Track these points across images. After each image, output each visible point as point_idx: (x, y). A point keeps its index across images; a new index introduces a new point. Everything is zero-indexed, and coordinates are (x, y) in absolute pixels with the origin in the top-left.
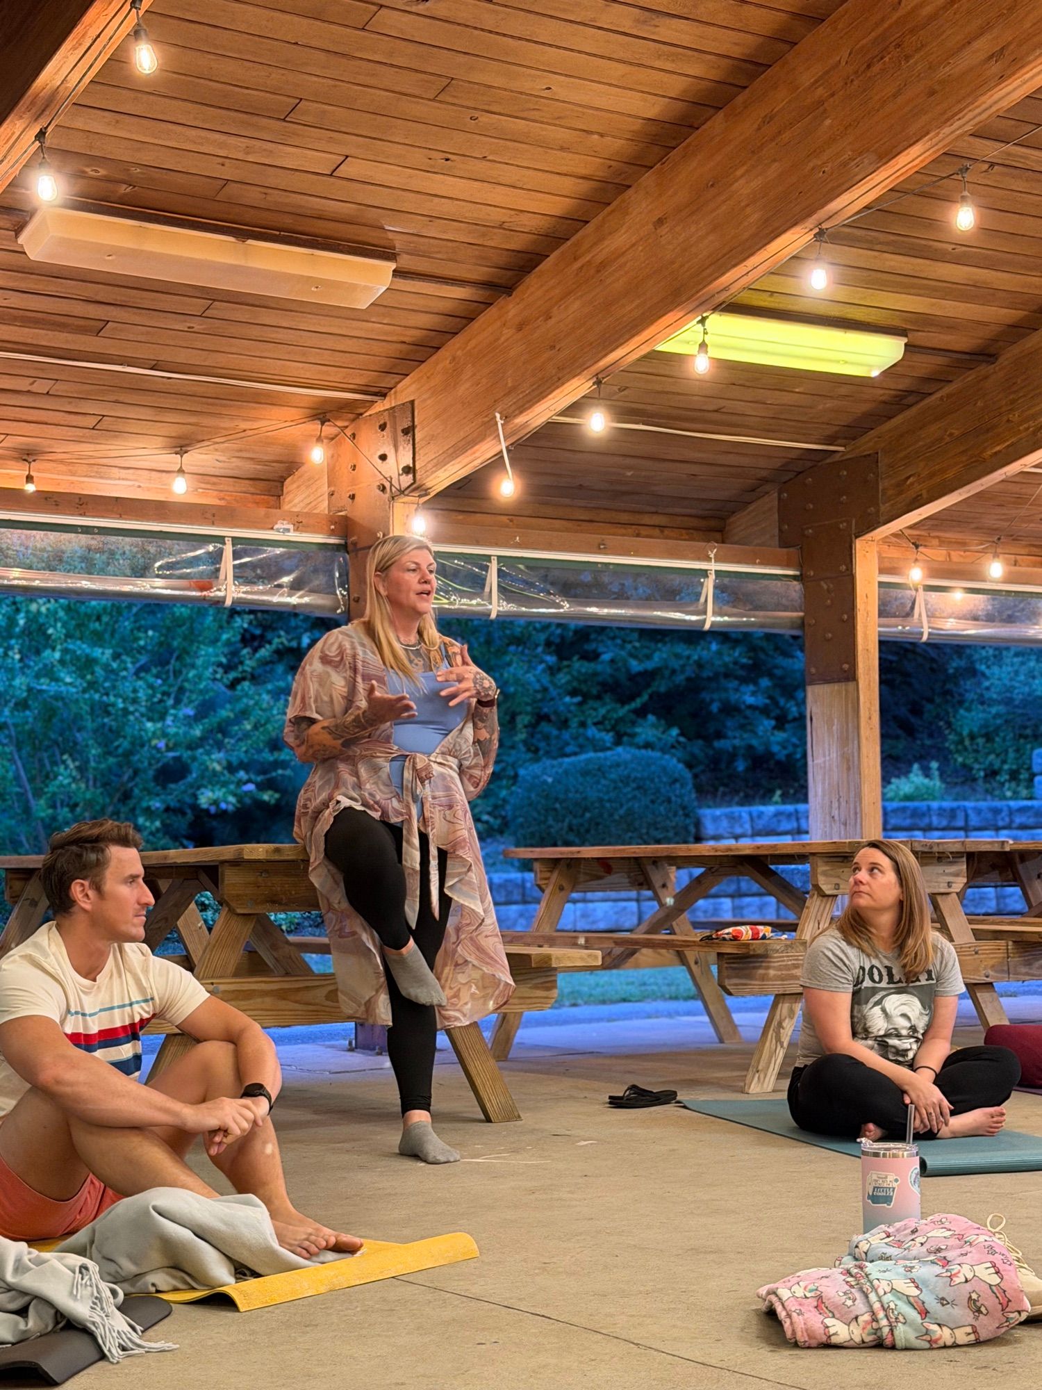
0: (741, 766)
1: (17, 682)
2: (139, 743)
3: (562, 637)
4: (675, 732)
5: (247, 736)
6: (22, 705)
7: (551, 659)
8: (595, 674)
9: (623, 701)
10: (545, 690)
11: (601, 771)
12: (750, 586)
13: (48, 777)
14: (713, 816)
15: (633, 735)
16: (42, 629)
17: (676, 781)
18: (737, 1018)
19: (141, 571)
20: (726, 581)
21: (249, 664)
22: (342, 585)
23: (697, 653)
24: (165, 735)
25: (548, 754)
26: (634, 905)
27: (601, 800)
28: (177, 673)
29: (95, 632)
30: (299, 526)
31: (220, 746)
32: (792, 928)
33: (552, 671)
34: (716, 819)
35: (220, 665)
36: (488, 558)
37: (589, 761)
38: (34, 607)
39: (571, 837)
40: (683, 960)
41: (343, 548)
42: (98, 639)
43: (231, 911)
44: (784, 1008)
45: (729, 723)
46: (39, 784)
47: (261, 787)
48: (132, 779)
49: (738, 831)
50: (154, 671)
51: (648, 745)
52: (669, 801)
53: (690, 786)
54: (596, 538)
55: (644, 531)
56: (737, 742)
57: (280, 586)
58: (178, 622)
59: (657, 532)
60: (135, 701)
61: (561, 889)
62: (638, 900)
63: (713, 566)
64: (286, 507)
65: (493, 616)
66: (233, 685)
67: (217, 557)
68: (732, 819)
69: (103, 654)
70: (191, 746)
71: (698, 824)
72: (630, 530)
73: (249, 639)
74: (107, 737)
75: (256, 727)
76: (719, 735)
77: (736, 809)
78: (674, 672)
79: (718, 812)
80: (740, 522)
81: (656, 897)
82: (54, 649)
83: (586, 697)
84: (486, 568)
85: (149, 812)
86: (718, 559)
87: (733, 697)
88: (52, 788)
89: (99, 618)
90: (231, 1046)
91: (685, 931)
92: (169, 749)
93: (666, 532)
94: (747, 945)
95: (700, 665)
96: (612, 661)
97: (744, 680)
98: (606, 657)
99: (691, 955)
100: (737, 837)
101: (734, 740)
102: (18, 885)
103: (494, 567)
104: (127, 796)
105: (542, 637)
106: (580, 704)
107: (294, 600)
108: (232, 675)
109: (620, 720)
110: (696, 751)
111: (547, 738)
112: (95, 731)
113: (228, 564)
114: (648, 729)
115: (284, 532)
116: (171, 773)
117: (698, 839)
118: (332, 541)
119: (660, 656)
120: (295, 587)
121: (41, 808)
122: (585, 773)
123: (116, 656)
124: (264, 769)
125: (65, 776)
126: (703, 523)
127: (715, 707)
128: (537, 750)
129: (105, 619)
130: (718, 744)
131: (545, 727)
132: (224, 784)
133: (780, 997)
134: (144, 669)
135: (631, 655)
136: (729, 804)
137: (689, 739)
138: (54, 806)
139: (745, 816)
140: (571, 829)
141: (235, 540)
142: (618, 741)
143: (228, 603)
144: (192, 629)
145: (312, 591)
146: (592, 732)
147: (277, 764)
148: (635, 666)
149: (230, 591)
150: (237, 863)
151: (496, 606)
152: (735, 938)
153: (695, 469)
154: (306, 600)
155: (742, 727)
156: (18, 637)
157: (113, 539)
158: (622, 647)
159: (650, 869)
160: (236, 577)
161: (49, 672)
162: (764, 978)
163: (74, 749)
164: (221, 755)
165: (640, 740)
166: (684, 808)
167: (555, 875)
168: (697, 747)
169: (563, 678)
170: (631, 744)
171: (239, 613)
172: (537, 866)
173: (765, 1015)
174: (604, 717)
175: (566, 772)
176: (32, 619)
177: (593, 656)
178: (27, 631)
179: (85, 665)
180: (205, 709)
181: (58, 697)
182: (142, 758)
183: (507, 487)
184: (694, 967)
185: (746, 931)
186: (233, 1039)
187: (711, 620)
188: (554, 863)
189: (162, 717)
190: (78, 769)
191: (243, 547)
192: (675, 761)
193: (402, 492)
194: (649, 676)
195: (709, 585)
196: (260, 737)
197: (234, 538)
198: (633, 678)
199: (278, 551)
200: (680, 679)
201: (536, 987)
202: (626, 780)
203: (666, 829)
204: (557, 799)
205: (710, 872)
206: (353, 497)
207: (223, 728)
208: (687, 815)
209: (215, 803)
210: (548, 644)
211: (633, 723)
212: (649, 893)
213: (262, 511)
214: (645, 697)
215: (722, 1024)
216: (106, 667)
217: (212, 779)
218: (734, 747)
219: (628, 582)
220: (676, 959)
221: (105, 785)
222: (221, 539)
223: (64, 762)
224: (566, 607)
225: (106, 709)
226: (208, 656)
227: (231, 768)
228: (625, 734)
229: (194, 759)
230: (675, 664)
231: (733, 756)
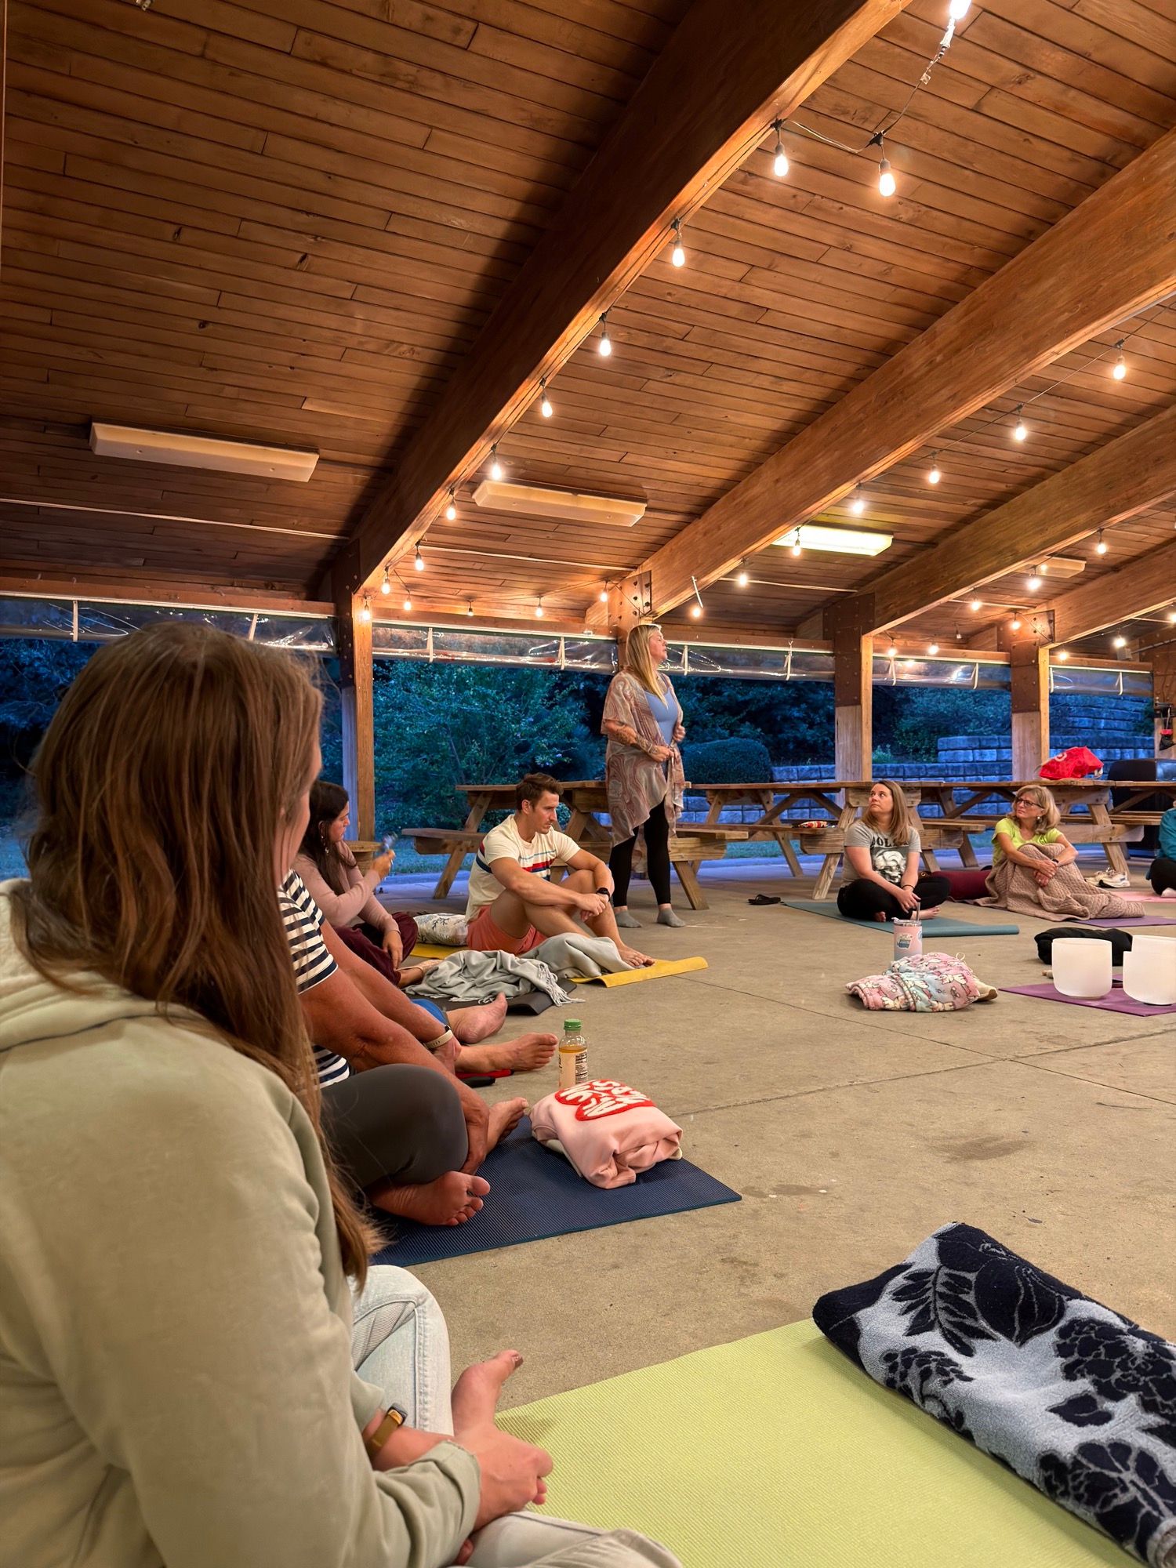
0: (791, 746)
1: (453, 705)
2: (508, 734)
3: (704, 684)
4: (759, 730)
5: (556, 731)
6: (455, 716)
7: (699, 695)
8: (720, 702)
9: (734, 714)
10: (696, 709)
11: (725, 748)
12: (810, 659)
13: (465, 750)
14: (779, 771)
15: (739, 731)
16: (463, 680)
17: (761, 753)
18: (803, 865)
19: (522, 653)
20: (797, 656)
21: (558, 697)
22: (615, 659)
23: (770, 692)
24: (520, 730)
25: (697, 740)
26: (740, 812)
27: (725, 763)
28: (525, 702)
29: (487, 682)
30: (595, 632)
31: (544, 736)
32: (836, 823)
33: (700, 700)
34: (780, 772)
35: (546, 698)
36: (683, 646)
37: (719, 744)
38: (460, 670)
39: (710, 780)
40: (777, 838)
41: (615, 642)
42: (489, 685)
43: (578, 811)
44: (831, 860)
45: (786, 726)
46: (461, 753)
47: (564, 755)
48: (504, 751)
49: (791, 777)
50: (514, 700)
51: (746, 736)
52: (758, 763)
53: (768, 755)
54: (735, 636)
55: (756, 632)
56: (789, 735)
57: (587, 660)
58: (525, 677)
59: (762, 633)
60: (507, 714)
61: (719, 803)
62: (742, 810)
63: (791, 650)
64: (587, 622)
65: (686, 674)
66: (551, 707)
67: (557, 647)
68: (788, 771)
69: (492, 692)
70: (532, 736)
71: (772, 774)
72: (751, 632)
73: (559, 686)
74: (493, 731)
75: (560, 727)
76: (781, 732)
77: (791, 767)
78: (759, 701)
79: (781, 768)
80: (803, 628)
81: (764, 809)
82: (470, 689)
83: (716, 713)
84: (682, 651)
85: (512, 766)
86: (794, 646)
87: (788, 713)
88: (468, 755)
89: (489, 676)
90: (591, 873)
91: (777, 823)
92: (522, 737)
93: (768, 633)
94: (815, 830)
95: (772, 698)
96: (729, 696)
97: (793, 705)
98: (726, 694)
99: (780, 835)
100: (790, 781)
101: (788, 734)
102: (473, 798)
103: (686, 651)
104: (502, 758)
105: (695, 684)
106: (713, 716)
107: (593, 667)
108: (551, 702)
109: (732, 724)
110: (769, 739)
111: (697, 733)
112: (487, 728)
113: (562, 649)
114: (746, 729)
115: (588, 635)
116: (522, 748)
117: (772, 781)
118: (610, 639)
119: (752, 693)
120: (593, 660)
121: (463, 765)
122: (717, 749)
123: (497, 693)
124: (564, 747)
125: (474, 748)
126: (785, 629)
127: (779, 718)
128: (692, 739)
129: (492, 676)
130: (780, 736)
131: (696, 727)
132: (548, 754)
133: (829, 855)
134: (509, 699)
135: (738, 693)
136: (787, 765)
137: (766, 733)
138: (468, 763)
139: (795, 771)
140: (710, 776)
141: (566, 639)
142: (731, 735)
143: (563, 668)
144: (531, 680)
145: (601, 662)
146: (719, 730)
147: (571, 745)
148: (740, 698)
149: (563, 663)
150: (582, 789)
151: (687, 670)
152: (809, 827)
153: (782, 602)
154: (598, 667)
155: (792, 728)
156: (453, 684)
157: (517, 639)
158: (734, 689)
159: (761, 794)
160: (566, 656)
161: (466, 701)
162: (823, 846)
163: (477, 737)
164: (545, 740)
165: (742, 734)
166: (765, 766)
167: (716, 797)
168: (769, 738)
169: (705, 704)
170: (738, 736)
171: (554, 673)
172: (708, 793)
173: (822, 864)
174: (725, 723)
175: (708, 749)
176: (460, 675)
177: (720, 693)
178: (457, 683)
179: (483, 697)
180: (538, 718)
181: (471, 712)
182: (509, 740)
183: (697, 612)
184: (782, 842)
185: (815, 824)
186: (593, 869)
187: (789, 675)
188: (716, 792)
189: (519, 722)
190: (479, 746)
191: (570, 642)
192: (760, 744)
193: (645, 615)
194: (746, 703)
195: (789, 658)
196: (563, 732)
197: (565, 638)
198: (739, 703)
199: (587, 643)
200: (762, 704)
201: (716, 848)
202: (737, 753)
203: (756, 776)
204: (704, 762)
205: (792, 795)
206: (620, 617)
207: (545, 728)
208: (766, 770)
209: (544, 762)
210: (698, 687)
211: (739, 726)
212: (761, 806)
213: (577, 625)
214: (745, 713)
215: (795, 868)
216: (494, 699)
217: (542, 751)
218: (788, 737)
219: (738, 657)
220: (773, 837)
221: (491, 754)
222: (559, 638)
223: (472, 743)
224: (720, 669)
225: (492, 718)
226: (540, 692)
227: (550, 747)
228: (735, 731)
229: (533, 741)
230: (760, 697)
231: (787, 742)
